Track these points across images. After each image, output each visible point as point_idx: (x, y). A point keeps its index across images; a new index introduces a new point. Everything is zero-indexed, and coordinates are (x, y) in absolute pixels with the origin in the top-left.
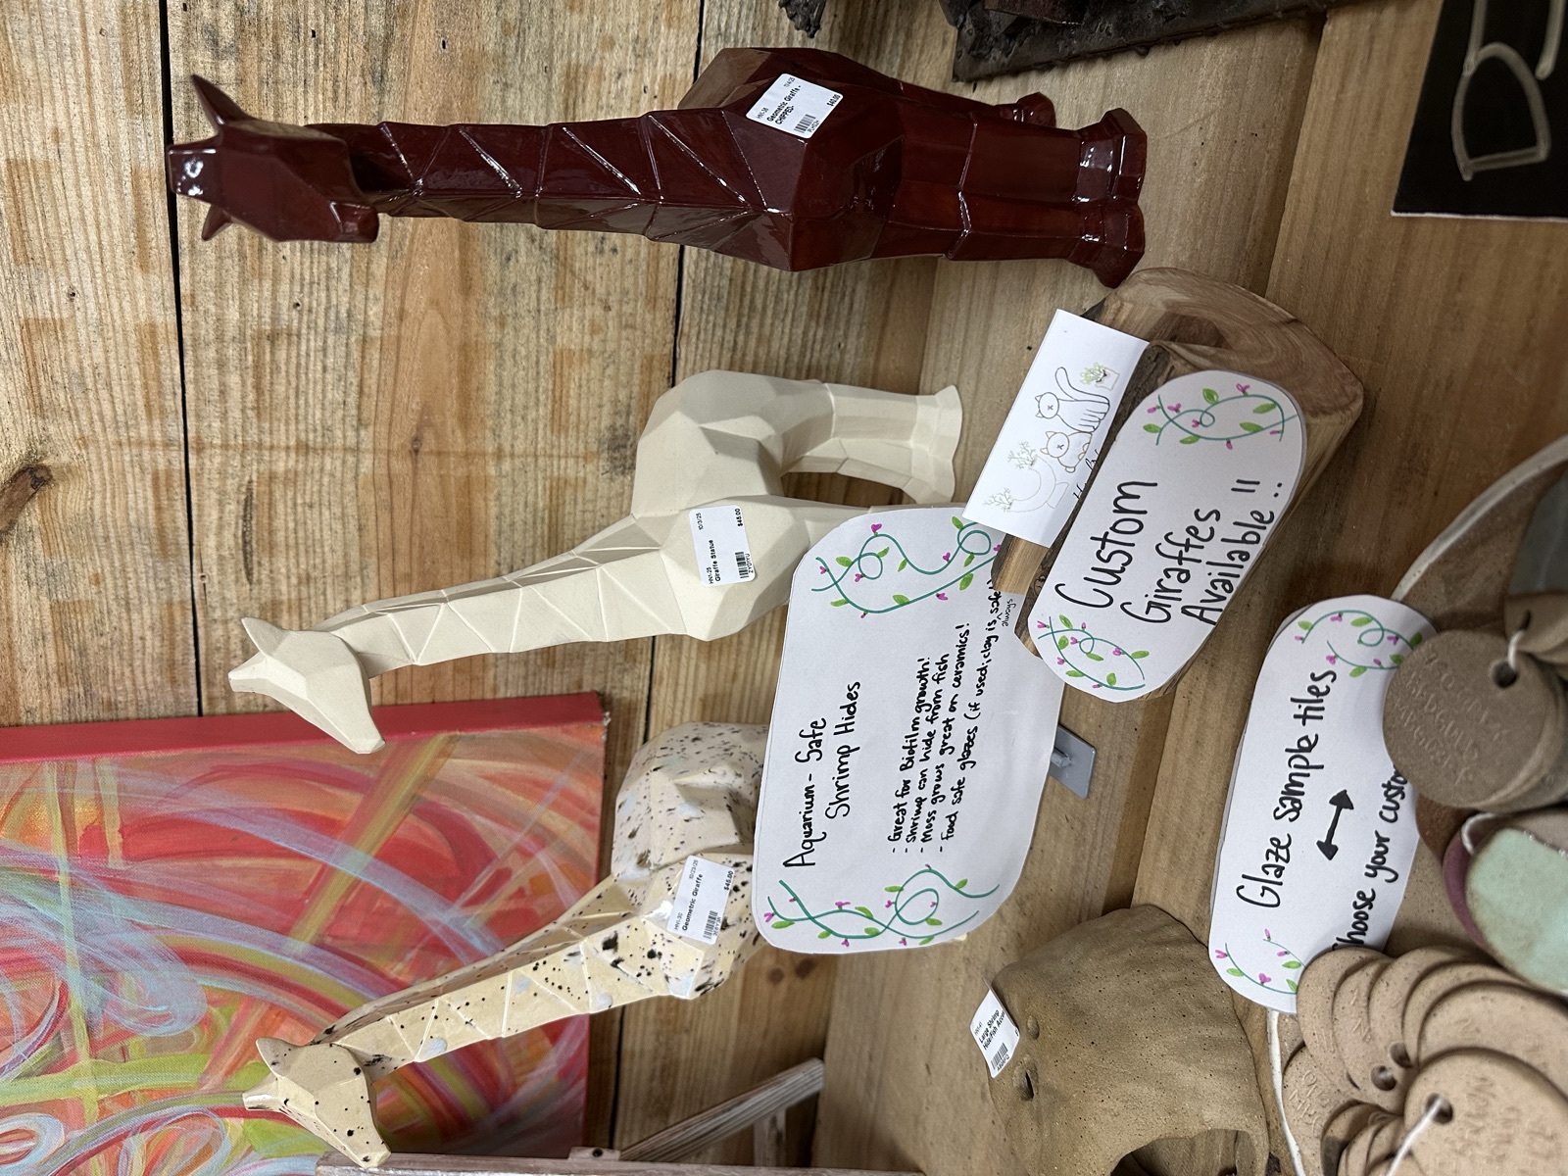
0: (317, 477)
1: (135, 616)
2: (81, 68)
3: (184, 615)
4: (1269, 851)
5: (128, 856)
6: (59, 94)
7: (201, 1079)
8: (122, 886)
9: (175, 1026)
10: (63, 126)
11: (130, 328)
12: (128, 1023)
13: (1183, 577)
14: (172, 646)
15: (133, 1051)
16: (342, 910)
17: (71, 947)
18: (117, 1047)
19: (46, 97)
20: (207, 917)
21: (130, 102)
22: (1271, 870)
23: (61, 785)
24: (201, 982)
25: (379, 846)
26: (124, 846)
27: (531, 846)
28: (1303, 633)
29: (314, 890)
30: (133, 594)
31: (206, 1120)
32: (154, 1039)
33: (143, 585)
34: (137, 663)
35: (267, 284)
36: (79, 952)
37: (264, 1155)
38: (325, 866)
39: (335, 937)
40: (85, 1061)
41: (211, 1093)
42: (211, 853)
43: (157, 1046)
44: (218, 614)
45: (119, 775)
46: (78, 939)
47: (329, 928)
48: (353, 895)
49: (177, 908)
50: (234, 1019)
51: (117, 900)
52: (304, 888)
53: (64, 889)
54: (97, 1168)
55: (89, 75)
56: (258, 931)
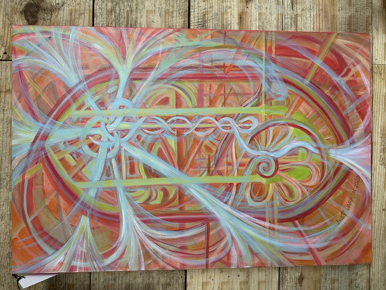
5: (276, 54)
7: (286, 114)
8: (274, 61)
9: (281, 99)
12: (273, 96)
14: (278, 23)
15: (273, 103)
16: (316, 74)
17: (264, 75)
18: (270, 102)
20: (289, 71)
23: (265, 37)
24: (287, 88)
25: (323, 59)
26: (275, 52)
27: (355, 63)
29: (310, 68)
30: (272, 12)
31: (286, 126)
32: (277, 101)
33: (274, 10)
34: (272, 26)
36: (265, 76)
37: (298, 139)
38: (313, 62)
39: (314, 81)
40: (263, 105)
41: (287, 119)
42: (291, 56)
43: (278, 103)
44: (286, 17)
45: (276, 35)
46: (265, 73)
47: (313, 78)
48: (318, 70)
49: (284, 68)
50: (293, 99)
51: (273, 64)
52: (308, 67)
53: (264, 60)
54: (263, 134)
56: (299, 76)
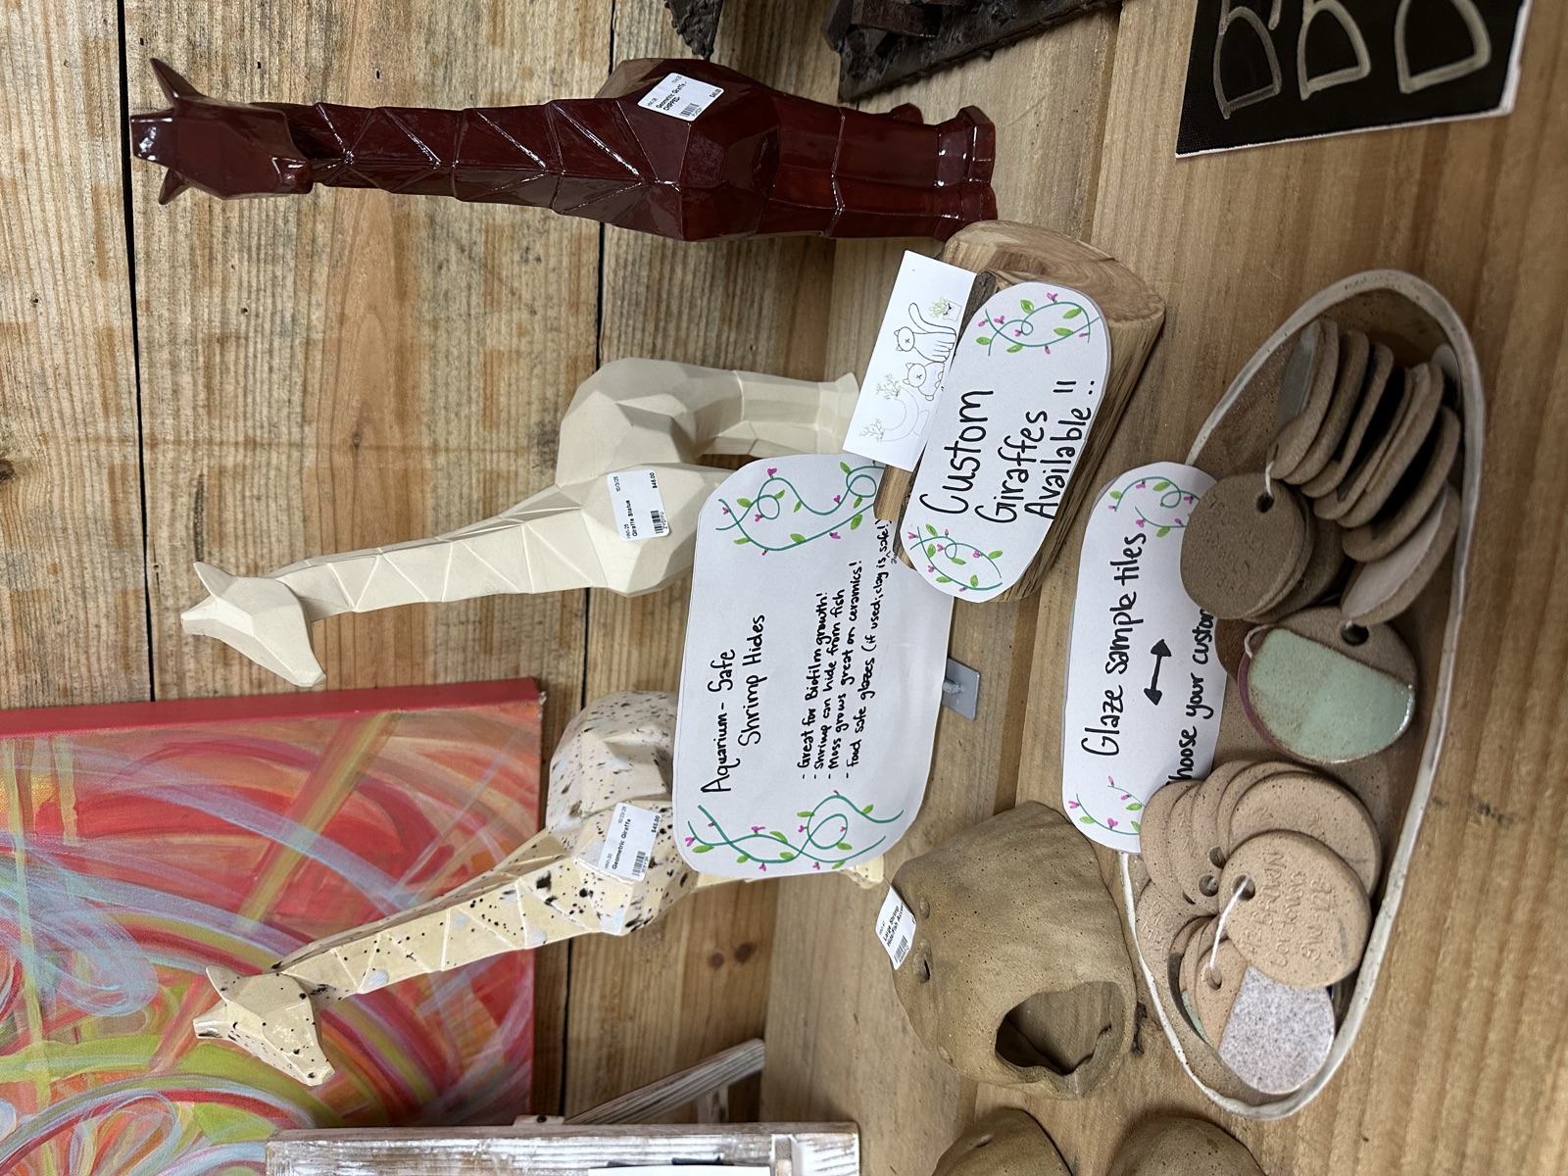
0: (264, 471)
1: (91, 604)
2: (47, 96)
3: (138, 604)
4: (1105, 703)
5: (81, 833)
6: (26, 118)
7: (152, 1061)
8: (77, 863)
9: (127, 1006)
10: (29, 147)
11: (89, 331)
12: (81, 1003)
13: (1023, 476)
14: (126, 633)
15: (85, 1033)
16: (290, 887)
17: (25, 924)
18: (69, 1028)
19: (14, 122)
20: (158, 894)
21: (91, 126)
22: (1109, 721)
23: (19, 763)
24: (152, 961)
25: (325, 823)
26: (79, 823)
27: (472, 824)
28: (1115, 502)
29: (262, 867)
30: (89, 583)
31: (157, 1104)
32: (104, 1019)
33: (99, 574)
34: (93, 650)
35: (217, 291)
36: (34, 930)
37: (214, 1140)
38: (273, 843)
39: (283, 915)
40: (37, 1042)
41: (162, 1076)
42: (162, 830)
43: (109, 1027)
44: (170, 603)
45: (75, 752)
46: (33, 917)
47: (278, 905)
48: (301, 872)
49: (128, 886)
50: (185, 998)
51: (70, 876)
52: (253, 866)
53: (20, 866)
54: (48, 1153)
55: (53, 101)
56: (208, 909)
